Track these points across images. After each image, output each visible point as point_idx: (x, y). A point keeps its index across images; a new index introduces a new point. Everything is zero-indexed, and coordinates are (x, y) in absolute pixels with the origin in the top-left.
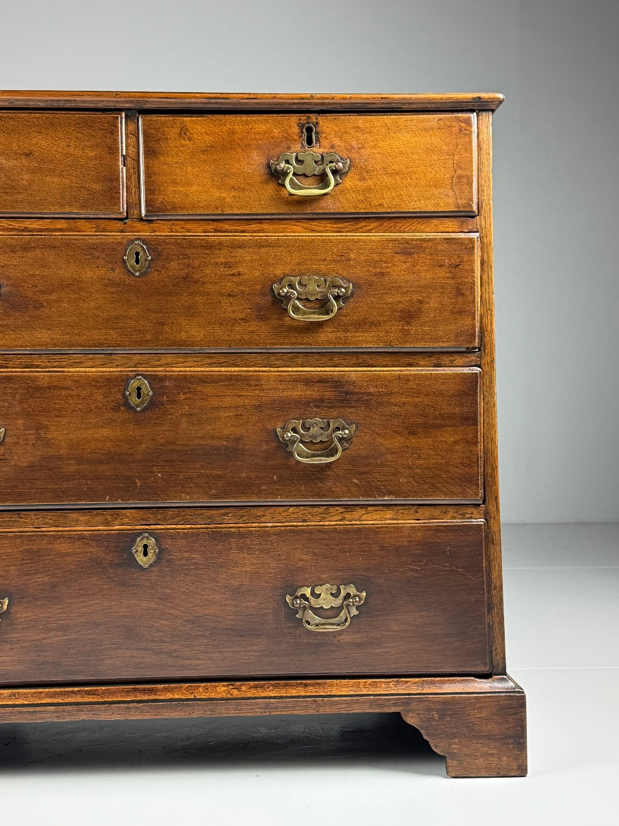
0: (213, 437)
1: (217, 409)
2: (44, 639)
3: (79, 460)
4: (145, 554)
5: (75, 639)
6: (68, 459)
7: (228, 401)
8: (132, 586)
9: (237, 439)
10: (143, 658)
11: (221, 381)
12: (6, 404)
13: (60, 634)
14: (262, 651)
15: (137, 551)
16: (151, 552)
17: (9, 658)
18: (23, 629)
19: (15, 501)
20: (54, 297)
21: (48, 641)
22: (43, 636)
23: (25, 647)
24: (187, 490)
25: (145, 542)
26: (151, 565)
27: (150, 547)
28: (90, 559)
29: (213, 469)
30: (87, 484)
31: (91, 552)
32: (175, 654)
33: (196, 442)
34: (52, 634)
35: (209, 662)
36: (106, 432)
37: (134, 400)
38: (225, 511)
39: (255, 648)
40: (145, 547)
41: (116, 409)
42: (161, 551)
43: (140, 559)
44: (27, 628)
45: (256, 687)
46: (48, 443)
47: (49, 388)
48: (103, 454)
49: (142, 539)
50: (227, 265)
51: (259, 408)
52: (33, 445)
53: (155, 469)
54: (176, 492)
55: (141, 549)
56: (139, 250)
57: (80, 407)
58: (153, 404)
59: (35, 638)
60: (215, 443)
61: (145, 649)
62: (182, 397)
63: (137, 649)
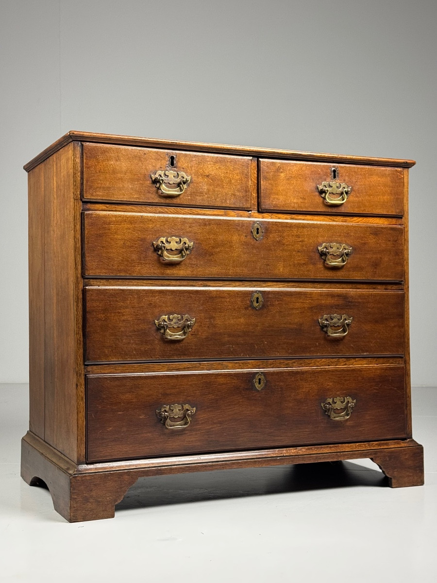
0: (290, 324)
1: (292, 309)
2: (212, 428)
3: (229, 335)
4: (260, 383)
5: (226, 428)
6: (224, 335)
7: (298, 305)
8: (252, 400)
9: (301, 325)
10: (257, 437)
12: (196, 306)
13: (219, 425)
14: (310, 431)
15: (256, 382)
16: (262, 382)
17: (195, 439)
18: (202, 423)
19: (199, 356)
20: (218, 250)
21: (213, 429)
22: (211, 426)
23: (203, 433)
24: (278, 350)
25: (260, 377)
26: (262, 389)
27: (262, 380)
28: (234, 386)
29: (290, 339)
30: (233, 347)
31: (234, 383)
32: (271, 434)
33: (283, 326)
34: (215, 426)
35: (286, 438)
36: (242, 320)
37: (255, 304)
38: (294, 361)
39: (307, 430)
40: (260, 379)
41: (246, 308)
42: (267, 381)
43: (257, 385)
44: (204, 423)
45: (309, 449)
46: (215, 326)
47: (216, 297)
48: (240, 332)
49: (258, 376)
50: (298, 236)
51: (311, 308)
52: (208, 327)
53: (264, 339)
54: (273, 351)
55: (258, 380)
56: (259, 227)
57: (230, 307)
58: (264, 307)
59: (208, 428)
60: (291, 326)
61: (258, 432)
62: (277, 303)
63: (254, 432)
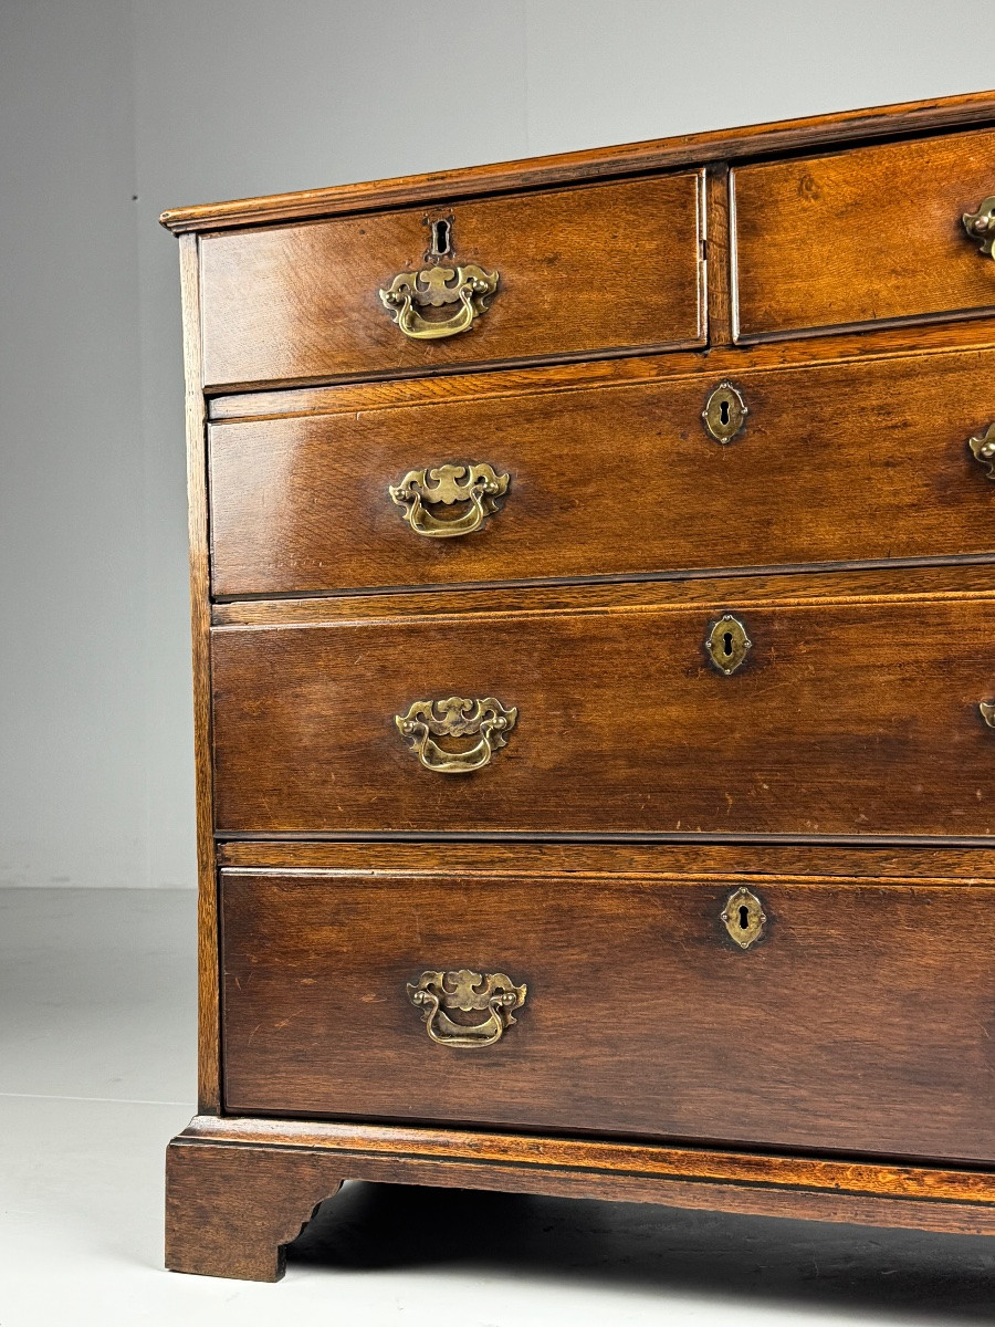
0: (860, 720)
1: (866, 668)
2: (584, 1057)
3: (632, 759)
4: (744, 924)
5: (633, 1063)
6: (615, 758)
7: (886, 654)
8: (722, 978)
9: (904, 724)
10: (746, 1106)
11: (872, 619)
12: (519, 668)
13: (607, 1050)
14: (962, 1115)
15: (729, 919)
16: (753, 921)
17: (531, 1085)
18: (551, 1038)
19: (534, 825)
20: (590, 490)
21: (589, 1062)
22: (581, 1052)
23: (554, 1068)
24: (816, 813)
25: (742, 902)
26: (754, 944)
27: (751, 913)
28: (652, 927)
29: (862, 776)
30: (645, 800)
31: (654, 916)
32: (802, 1105)
33: (830, 728)
34: (595, 1051)
35: (862, 1126)
36: (674, 712)
37: (720, 657)
38: (883, 853)
39: (948, 1108)
40: (744, 911)
41: (690, 672)
42: (771, 920)
43: (734, 930)
44: (557, 1036)
45: (951, 1180)
46: (583, 732)
47: (583, 640)
48: (669, 750)
49: (738, 897)
50: (884, 410)
51: (945, 665)
52: (561, 733)
53: (758, 776)
54: (795, 817)
55: (735, 914)
56: (728, 398)
57: (632, 669)
58: (752, 664)
59: (570, 1054)
60: (863, 730)
61: (749, 1091)
62: (803, 649)
63: (735, 1091)
